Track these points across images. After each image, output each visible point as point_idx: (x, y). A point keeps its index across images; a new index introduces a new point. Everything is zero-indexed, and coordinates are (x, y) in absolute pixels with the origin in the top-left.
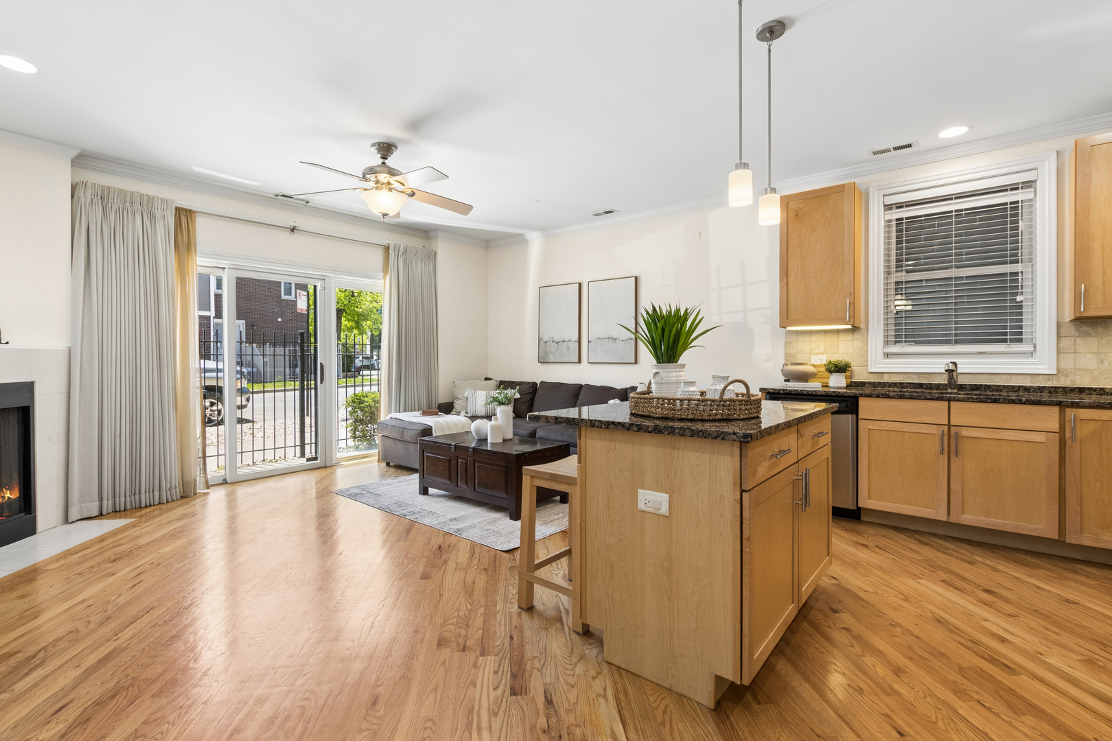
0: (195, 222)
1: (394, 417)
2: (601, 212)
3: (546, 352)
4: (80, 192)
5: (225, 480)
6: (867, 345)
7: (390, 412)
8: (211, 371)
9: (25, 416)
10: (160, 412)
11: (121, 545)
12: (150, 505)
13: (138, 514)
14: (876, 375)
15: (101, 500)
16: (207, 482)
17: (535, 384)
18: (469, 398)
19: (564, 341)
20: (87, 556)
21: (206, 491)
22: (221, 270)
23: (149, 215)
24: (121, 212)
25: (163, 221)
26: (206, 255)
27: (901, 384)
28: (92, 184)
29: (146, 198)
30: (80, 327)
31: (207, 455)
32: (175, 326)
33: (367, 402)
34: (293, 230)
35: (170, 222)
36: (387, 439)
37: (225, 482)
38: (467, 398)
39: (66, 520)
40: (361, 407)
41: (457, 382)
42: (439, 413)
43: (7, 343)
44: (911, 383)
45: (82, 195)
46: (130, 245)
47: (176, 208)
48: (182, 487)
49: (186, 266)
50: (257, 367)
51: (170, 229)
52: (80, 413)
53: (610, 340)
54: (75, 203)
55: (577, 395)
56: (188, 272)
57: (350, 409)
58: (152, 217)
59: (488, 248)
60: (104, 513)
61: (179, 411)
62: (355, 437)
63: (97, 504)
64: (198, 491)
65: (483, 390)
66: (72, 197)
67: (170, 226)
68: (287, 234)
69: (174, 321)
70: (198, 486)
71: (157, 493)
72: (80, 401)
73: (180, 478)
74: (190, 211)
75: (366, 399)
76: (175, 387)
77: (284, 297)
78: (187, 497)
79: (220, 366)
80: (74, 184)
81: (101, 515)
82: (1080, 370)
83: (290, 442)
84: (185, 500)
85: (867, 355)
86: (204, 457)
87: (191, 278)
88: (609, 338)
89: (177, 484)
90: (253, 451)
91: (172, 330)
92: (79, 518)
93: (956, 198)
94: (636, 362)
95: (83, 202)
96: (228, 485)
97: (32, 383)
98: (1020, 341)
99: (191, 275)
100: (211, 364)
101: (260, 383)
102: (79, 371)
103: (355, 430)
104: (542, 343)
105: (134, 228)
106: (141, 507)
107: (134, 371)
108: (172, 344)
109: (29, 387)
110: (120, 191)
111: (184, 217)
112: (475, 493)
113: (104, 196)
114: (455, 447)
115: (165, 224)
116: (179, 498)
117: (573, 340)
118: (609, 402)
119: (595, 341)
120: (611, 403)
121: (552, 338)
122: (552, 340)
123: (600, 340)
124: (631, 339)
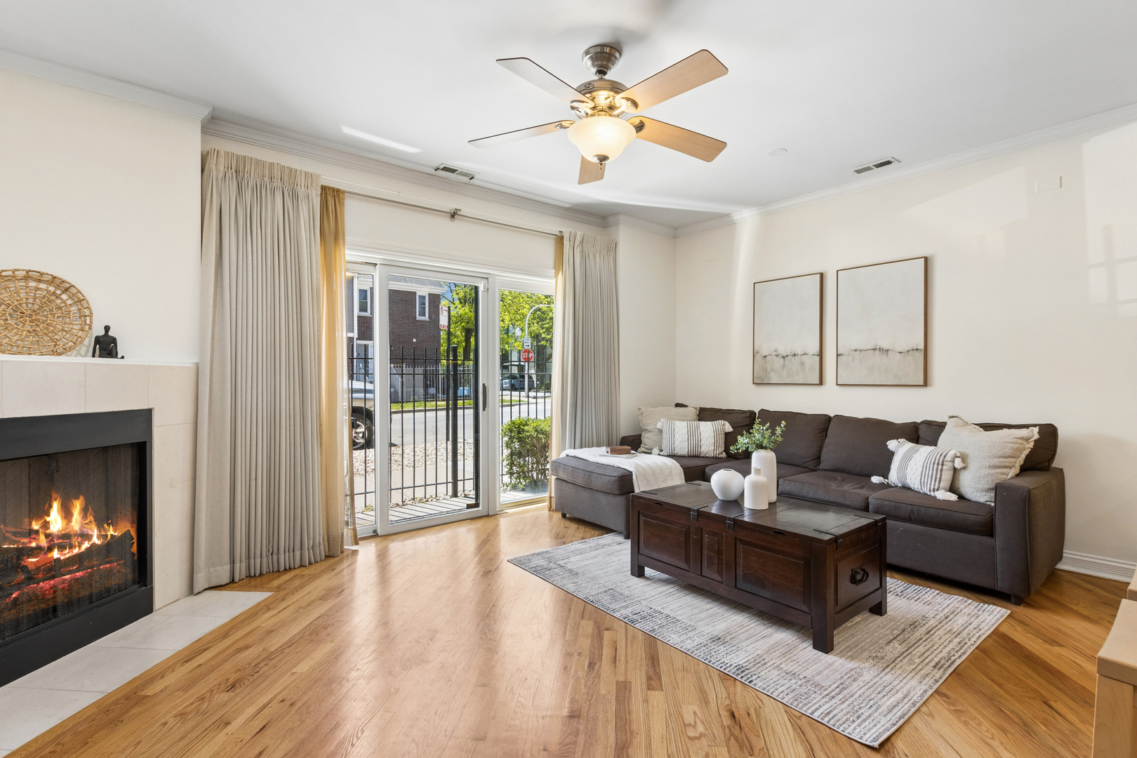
0: (343, 204)
1: (572, 454)
2: (871, 165)
3: (765, 370)
4: (212, 163)
5: (375, 531)
7: (564, 449)
8: (359, 391)
9: (141, 453)
10: (303, 447)
11: (247, 647)
12: (290, 569)
13: (276, 583)
15: (233, 562)
16: (355, 536)
17: (752, 413)
18: (663, 430)
19: (795, 355)
20: (203, 669)
21: (354, 548)
22: (372, 267)
23: (291, 194)
24: (259, 189)
25: (307, 201)
26: (356, 247)
28: (225, 152)
29: (287, 171)
30: (210, 336)
31: (355, 492)
32: (320, 336)
33: (527, 432)
34: (454, 215)
35: (315, 201)
36: (564, 483)
37: (375, 535)
38: (661, 431)
39: (191, 591)
40: (520, 438)
41: (643, 409)
42: (632, 452)
43: (123, 357)
45: (214, 167)
46: (269, 231)
47: (322, 186)
48: (327, 545)
49: (333, 259)
50: (394, 387)
51: (315, 212)
52: (209, 449)
53: (877, 352)
54: (205, 177)
55: (825, 430)
56: (335, 270)
57: (506, 439)
58: (295, 196)
59: (675, 237)
60: (236, 580)
61: (324, 447)
62: (511, 474)
63: (227, 567)
64: (345, 547)
65: (683, 421)
66: (203, 171)
67: (315, 208)
68: (447, 221)
69: (320, 330)
70: (345, 542)
71: (298, 553)
72: (209, 433)
73: (325, 532)
74: (338, 191)
75: (526, 428)
76: (319, 415)
77: (419, 318)
78: (333, 557)
79: (369, 386)
80: (205, 153)
81: (232, 584)
83: (442, 479)
84: (332, 561)
86: (352, 495)
87: (338, 276)
88: (874, 349)
89: (321, 541)
90: (403, 488)
91: (316, 342)
92: (207, 587)
94: (926, 384)
95: (214, 176)
96: (378, 539)
97: (150, 411)
99: (338, 271)
100: (358, 385)
101: (398, 403)
102: (207, 395)
103: (512, 464)
104: (758, 358)
105: (273, 210)
106: (279, 571)
107: (273, 394)
108: (317, 360)
109: (145, 416)
110: (258, 161)
111: (331, 198)
112: (736, 591)
113: (238, 169)
114: (698, 514)
115: (309, 205)
116: (324, 558)
117: (811, 353)
118: (888, 443)
119: (849, 355)
120: (892, 445)
121: (776, 351)
122: (776, 353)
123: (858, 353)
124: (917, 349)
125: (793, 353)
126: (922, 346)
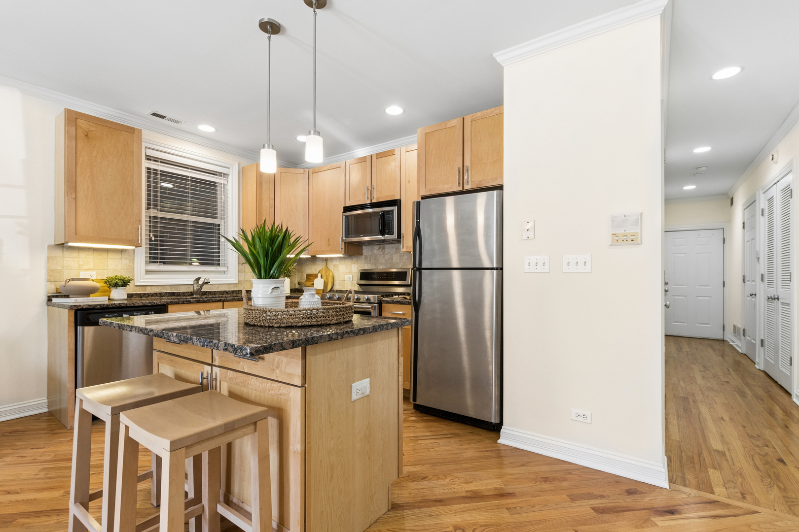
6: (134, 263)
14: (141, 288)
27: (160, 293)
44: (167, 293)
82: (246, 281)
85: (134, 272)
93: (191, 169)
98: (219, 264)
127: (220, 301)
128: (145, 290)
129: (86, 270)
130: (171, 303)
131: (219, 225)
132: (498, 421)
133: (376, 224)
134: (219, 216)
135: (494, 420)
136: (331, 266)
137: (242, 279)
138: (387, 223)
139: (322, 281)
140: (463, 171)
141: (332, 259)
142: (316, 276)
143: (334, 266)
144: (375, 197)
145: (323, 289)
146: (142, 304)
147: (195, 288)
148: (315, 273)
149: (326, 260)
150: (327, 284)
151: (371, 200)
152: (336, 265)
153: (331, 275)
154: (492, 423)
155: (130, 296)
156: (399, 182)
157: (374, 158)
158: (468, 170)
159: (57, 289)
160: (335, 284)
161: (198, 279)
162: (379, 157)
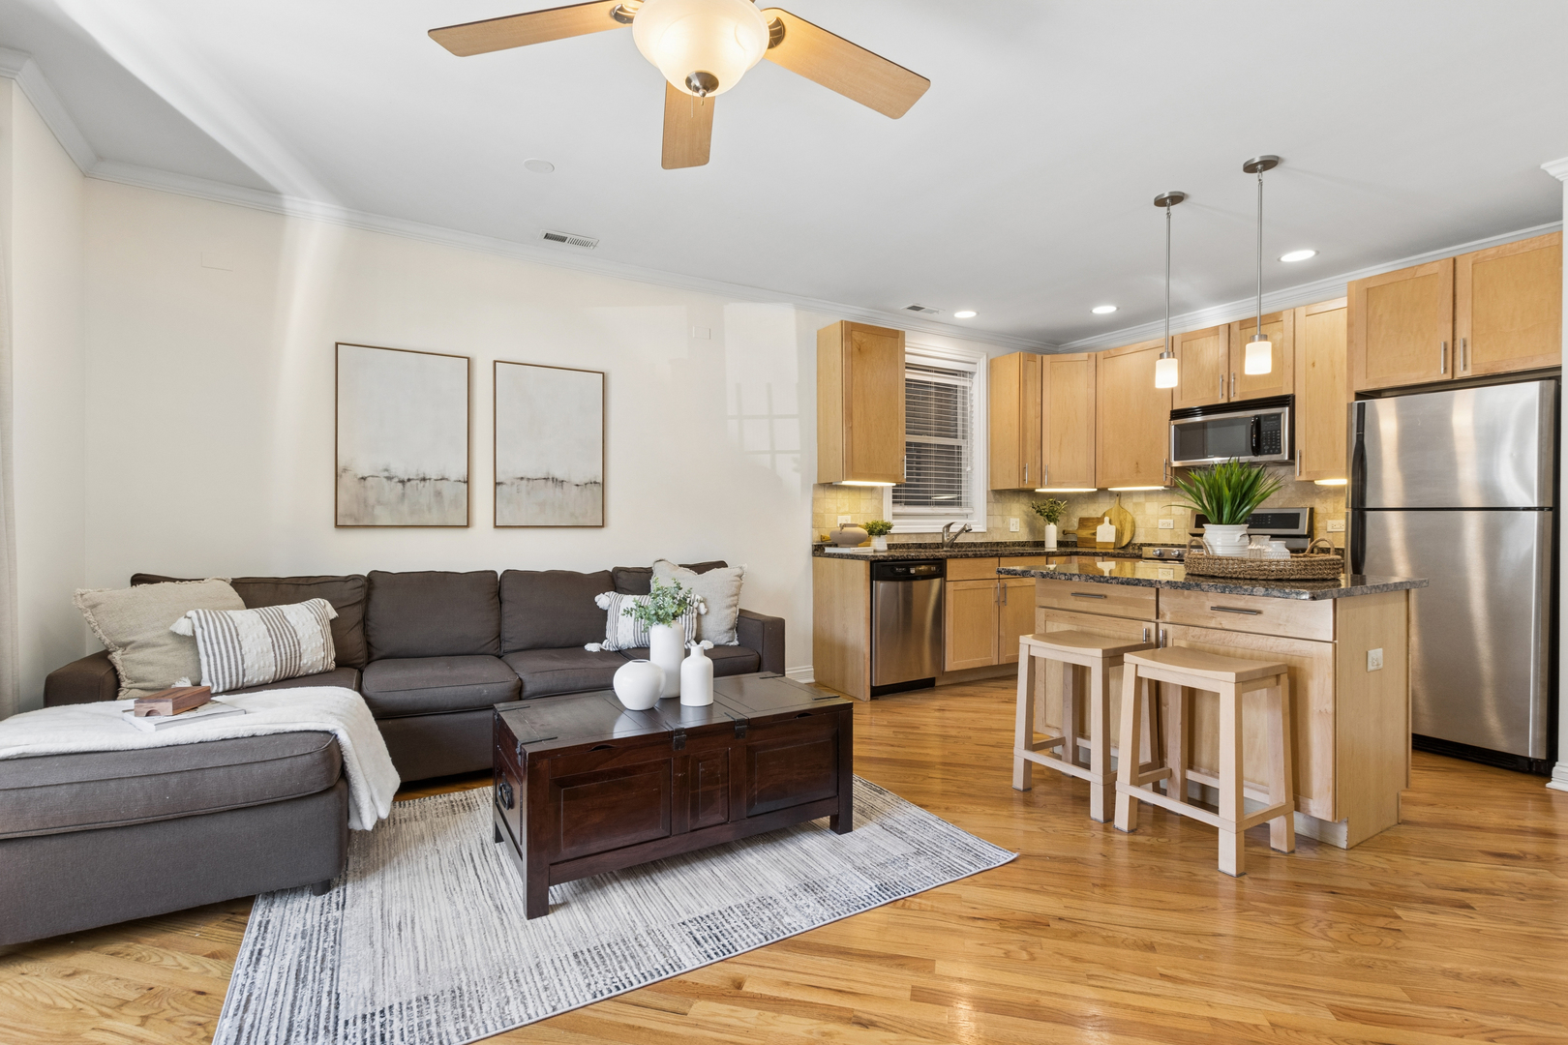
2: (570, 237)
3: (361, 503)
6: (883, 504)
18: (199, 636)
19: (424, 479)
41: (94, 594)
44: (913, 544)
53: (550, 483)
55: (497, 594)
59: (86, 175)
85: (887, 516)
88: (546, 479)
98: (961, 504)
104: (346, 480)
114: (688, 736)
117: (453, 477)
118: (597, 598)
119: (512, 484)
120: (603, 600)
121: (386, 470)
122: (386, 474)
123: (524, 482)
124: (595, 483)
125: (421, 476)
126: (600, 480)
127: (996, 556)
128: (893, 540)
129: (843, 514)
130: (951, 557)
131: (959, 447)
132: (1542, 755)
133: (1242, 435)
134: (960, 434)
135: (1533, 749)
136: (1128, 505)
137: (991, 526)
138: (1267, 434)
139: (1113, 529)
140: (1451, 350)
141: (1130, 494)
142: (1100, 521)
143: (1135, 504)
144: (1238, 392)
145: (1114, 541)
146: (925, 557)
147: (945, 539)
148: (1094, 516)
149: (1119, 494)
150: (1122, 534)
151: (1229, 399)
152: (1140, 503)
153: (1129, 518)
154: (1528, 759)
155: (890, 547)
156: (1292, 366)
157: (1235, 329)
158: (1465, 346)
159: (822, 537)
160: (1137, 533)
161: (949, 526)
162: (1245, 326)
